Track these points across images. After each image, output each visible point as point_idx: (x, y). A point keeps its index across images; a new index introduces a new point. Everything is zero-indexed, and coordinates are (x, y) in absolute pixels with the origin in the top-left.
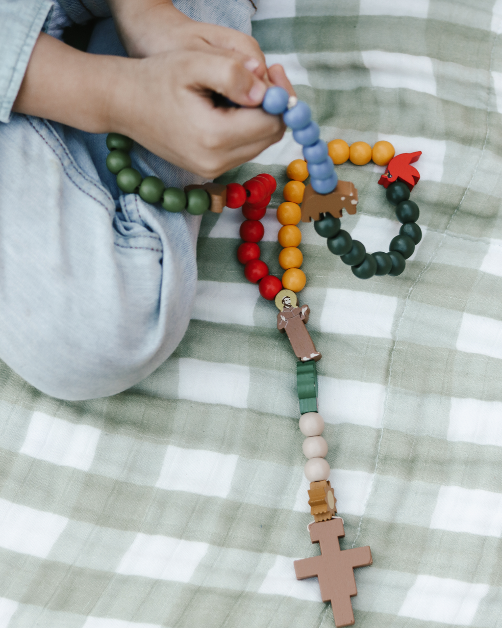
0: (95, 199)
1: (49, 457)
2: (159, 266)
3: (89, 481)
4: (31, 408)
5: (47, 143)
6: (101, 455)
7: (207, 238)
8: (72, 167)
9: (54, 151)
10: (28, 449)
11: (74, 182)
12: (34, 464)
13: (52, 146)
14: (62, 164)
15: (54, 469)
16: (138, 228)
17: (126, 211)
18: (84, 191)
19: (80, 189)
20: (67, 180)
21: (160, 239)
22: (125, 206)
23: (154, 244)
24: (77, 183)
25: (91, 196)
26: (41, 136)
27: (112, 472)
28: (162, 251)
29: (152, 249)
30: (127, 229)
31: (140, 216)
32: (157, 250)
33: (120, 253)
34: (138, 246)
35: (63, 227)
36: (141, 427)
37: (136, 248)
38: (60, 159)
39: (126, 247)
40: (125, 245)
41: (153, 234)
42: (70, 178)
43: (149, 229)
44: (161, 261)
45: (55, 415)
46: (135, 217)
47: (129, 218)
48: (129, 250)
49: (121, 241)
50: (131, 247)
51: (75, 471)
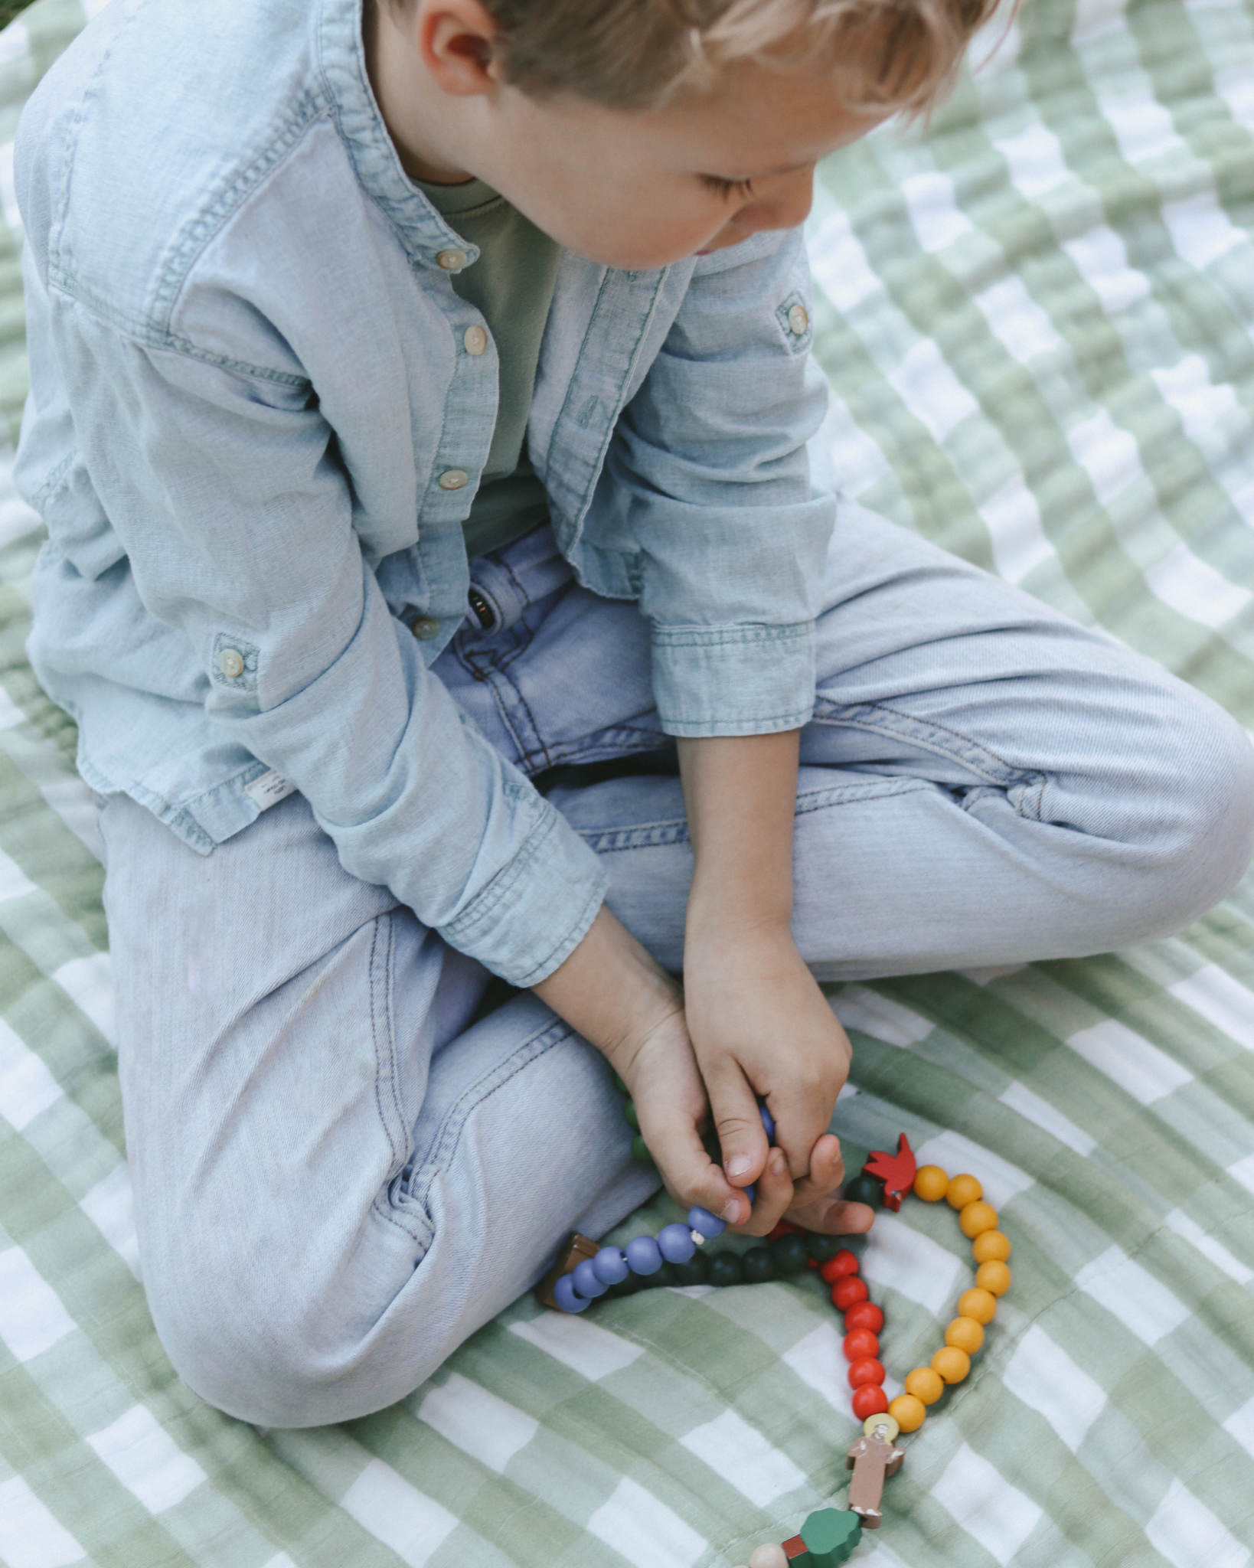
0: (388, 1134)
1: (119, 1467)
2: (412, 1266)
3: (148, 1528)
4: (138, 1397)
5: (374, 1037)
6: (189, 1507)
7: (502, 1328)
8: (389, 1083)
9: (377, 1051)
10: (99, 1442)
11: (378, 1101)
12: (94, 1463)
13: (379, 1044)
14: (378, 1072)
15: (113, 1486)
16: (415, 1206)
17: (415, 1180)
18: (382, 1119)
19: (380, 1113)
20: (372, 1093)
21: (433, 1235)
22: (418, 1174)
23: (421, 1233)
24: (382, 1104)
25: (386, 1130)
26: (374, 1025)
27: (185, 1536)
28: (426, 1251)
29: (415, 1238)
30: (401, 1200)
31: (427, 1196)
32: (420, 1244)
33: (374, 1219)
34: (399, 1223)
35: (327, 1138)
36: (263, 1508)
37: (396, 1224)
38: (378, 1064)
39: (385, 1217)
40: (385, 1214)
41: (428, 1222)
42: (378, 1094)
43: (429, 1215)
44: (417, 1264)
45: (162, 1423)
46: (421, 1193)
47: (413, 1191)
48: (385, 1222)
49: (385, 1207)
50: (390, 1220)
51: (138, 1506)
